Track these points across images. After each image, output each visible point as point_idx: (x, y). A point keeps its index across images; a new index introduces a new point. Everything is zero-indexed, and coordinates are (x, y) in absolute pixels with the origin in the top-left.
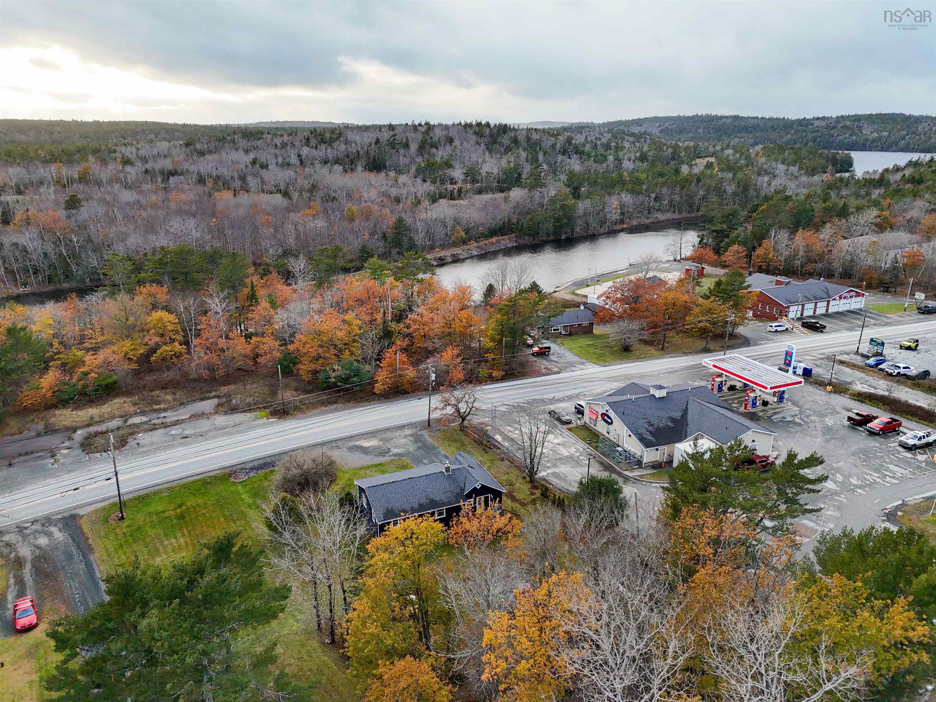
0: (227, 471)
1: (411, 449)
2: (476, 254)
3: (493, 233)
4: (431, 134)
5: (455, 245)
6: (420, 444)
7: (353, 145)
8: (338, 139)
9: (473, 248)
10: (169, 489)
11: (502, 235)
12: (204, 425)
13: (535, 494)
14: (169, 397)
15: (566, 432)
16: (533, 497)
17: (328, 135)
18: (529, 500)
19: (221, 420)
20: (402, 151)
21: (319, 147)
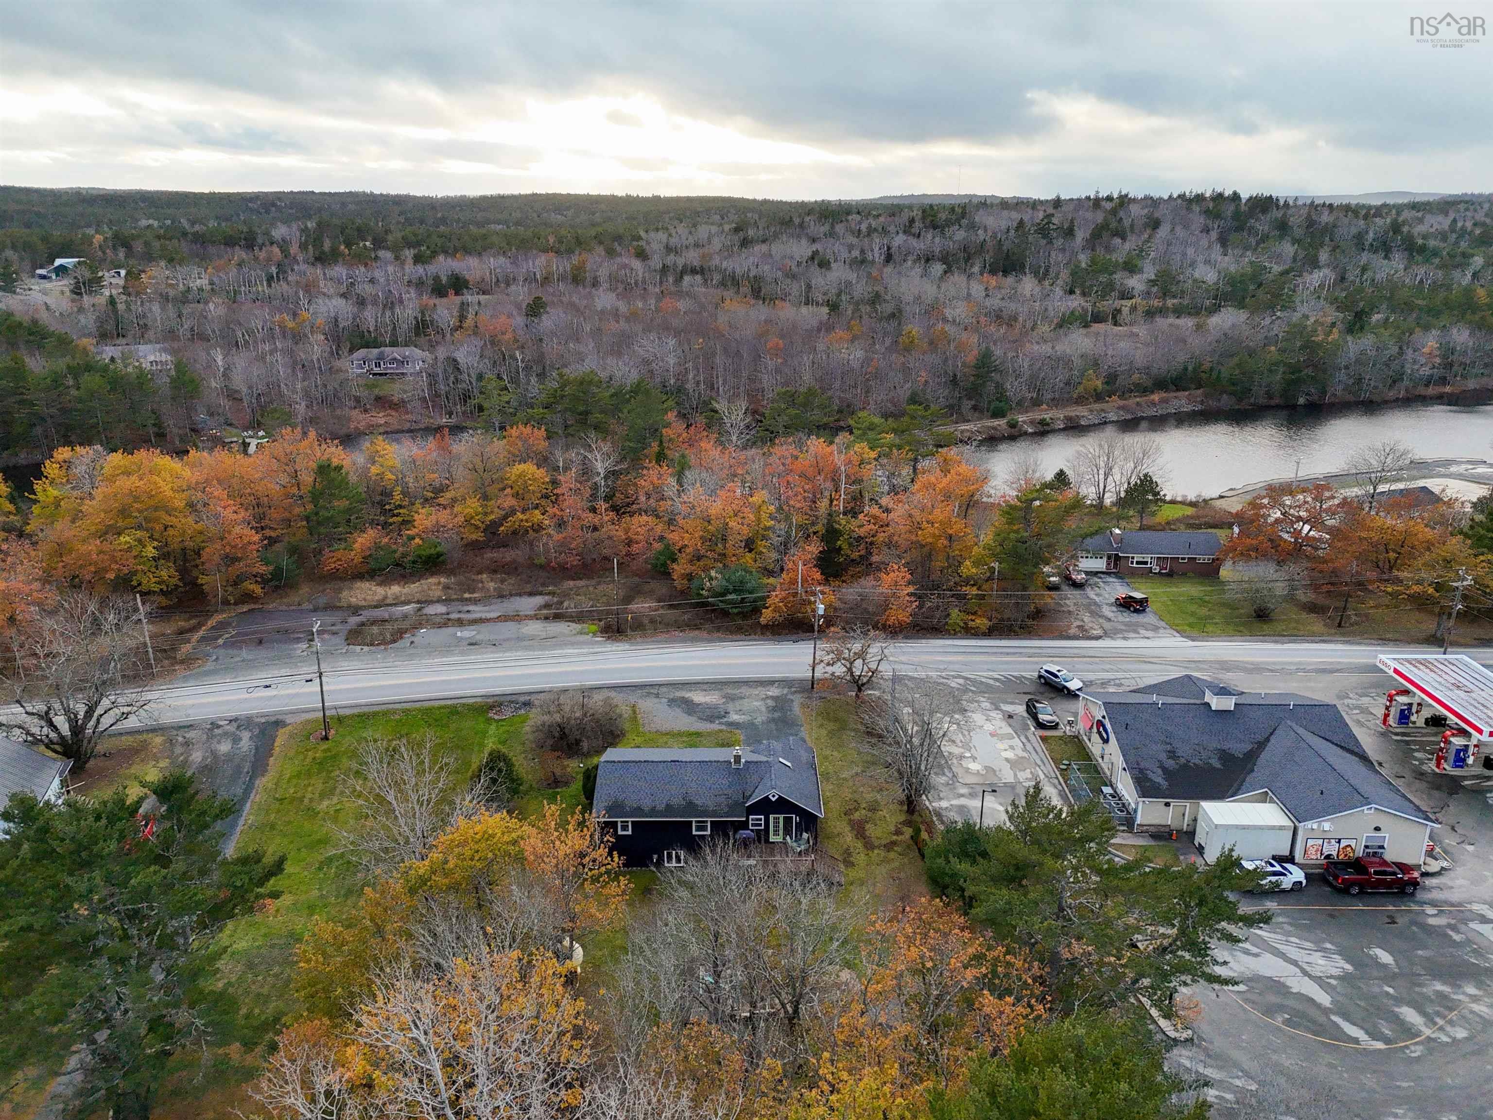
0: (490, 700)
1: (759, 720)
2: (1115, 418)
3: (1161, 384)
4: (1121, 214)
5: (1080, 401)
6: (777, 715)
7: (980, 232)
8: (958, 221)
9: (1112, 409)
10: (405, 711)
11: (1178, 390)
12: (509, 629)
13: (902, 834)
14: (492, 585)
15: (1036, 741)
16: (895, 838)
17: (943, 216)
18: (884, 842)
19: (534, 628)
20: (1059, 243)
21: (922, 234)
